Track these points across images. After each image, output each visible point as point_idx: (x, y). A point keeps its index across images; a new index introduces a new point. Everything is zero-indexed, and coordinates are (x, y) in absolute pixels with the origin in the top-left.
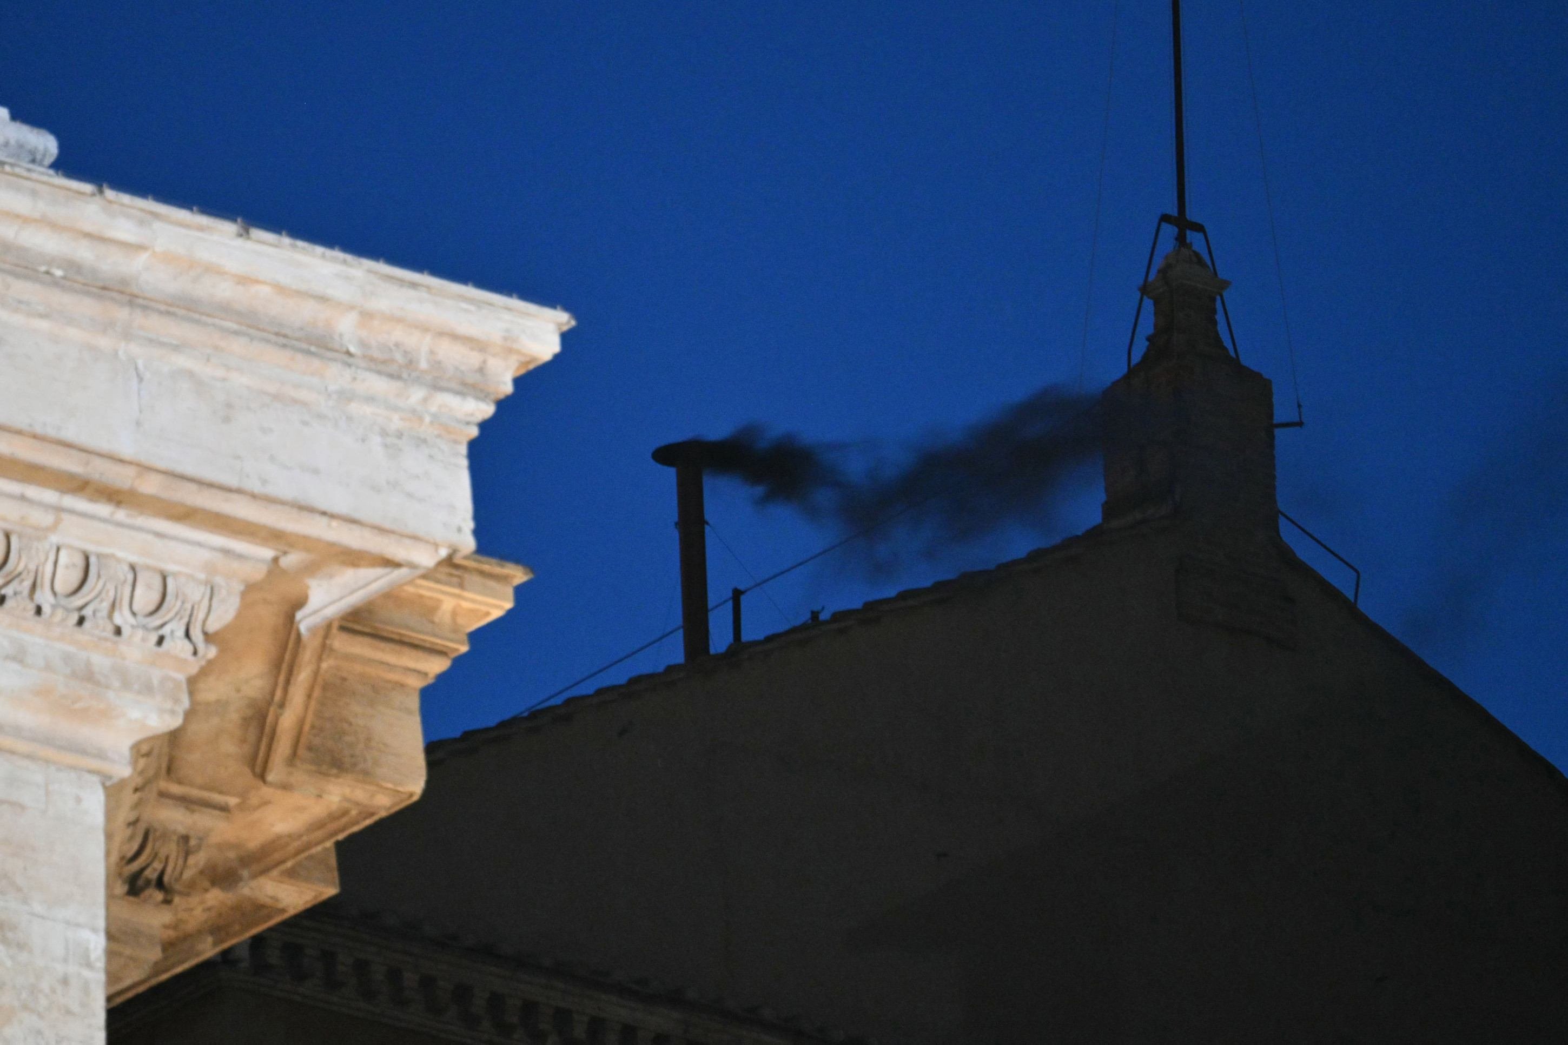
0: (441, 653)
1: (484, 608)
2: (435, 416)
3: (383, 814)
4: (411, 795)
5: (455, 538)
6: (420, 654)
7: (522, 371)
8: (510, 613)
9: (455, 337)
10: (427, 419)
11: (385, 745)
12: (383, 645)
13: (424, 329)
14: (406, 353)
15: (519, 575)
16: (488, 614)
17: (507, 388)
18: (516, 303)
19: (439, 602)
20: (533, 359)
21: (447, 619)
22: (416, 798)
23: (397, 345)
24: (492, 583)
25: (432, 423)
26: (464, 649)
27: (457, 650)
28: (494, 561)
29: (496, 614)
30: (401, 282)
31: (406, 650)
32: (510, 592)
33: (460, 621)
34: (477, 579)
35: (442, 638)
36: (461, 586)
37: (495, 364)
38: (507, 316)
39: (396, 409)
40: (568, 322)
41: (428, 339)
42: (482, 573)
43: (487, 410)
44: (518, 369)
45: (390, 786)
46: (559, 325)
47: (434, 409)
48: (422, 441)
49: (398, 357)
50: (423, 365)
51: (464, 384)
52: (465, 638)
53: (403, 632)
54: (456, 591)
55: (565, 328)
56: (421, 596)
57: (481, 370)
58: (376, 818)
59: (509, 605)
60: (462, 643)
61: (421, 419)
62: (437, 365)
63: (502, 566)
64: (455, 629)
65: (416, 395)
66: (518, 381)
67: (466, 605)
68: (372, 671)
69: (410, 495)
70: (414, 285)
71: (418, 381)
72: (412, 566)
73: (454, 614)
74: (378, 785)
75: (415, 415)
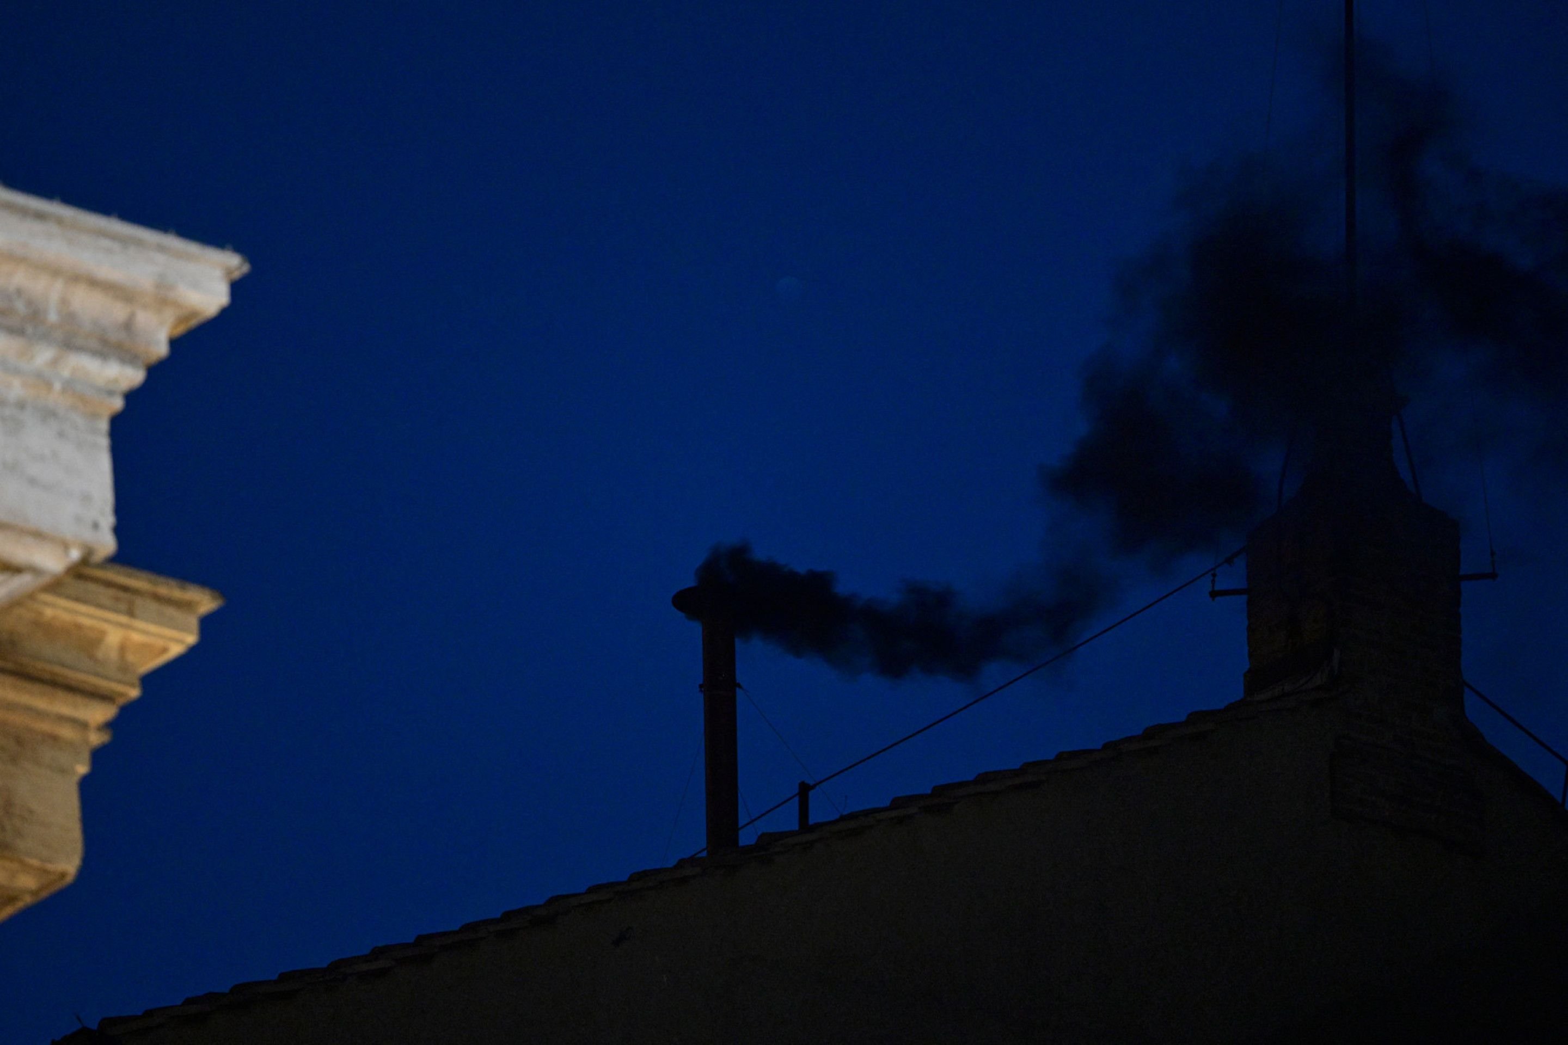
0: (104, 697)
1: (160, 643)
2: (68, 386)
3: (28, 900)
4: (63, 875)
5: (88, 535)
6: (79, 699)
7: (181, 329)
8: (192, 651)
9: (93, 283)
10: (57, 386)
11: (31, 812)
12: (28, 685)
13: (55, 272)
14: (30, 303)
15: (206, 602)
16: (165, 650)
17: (161, 349)
18: (173, 242)
19: (103, 633)
20: (194, 314)
21: (114, 655)
22: (69, 879)
23: (19, 292)
24: (171, 611)
25: (64, 391)
26: (134, 693)
27: (121, 695)
28: (173, 582)
29: (176, 650)
30: (24, 212)
31: (61, 694)
32: (194, 622)
33: (130, 658)
34: (153, 606)
35: (106, 678)
36: (131, 613)
37: (144, 319)
38: (161, 258)
39: (17, 372)
40: (239, 268)
41: (59, 285)
42: (157, 598)
43: (134, 377)
44: (175, 326)
45: (35, 862)
46: (229, 272)
47: (66, 373)
48: (48, 414)
49: (20, 306)
50: (53, 317)
51: (104, 341)
52: (137, 682)
53: (57, 669)
54: (124, 619)
55: (237, 275)
56: (79, 627)
57: (128, 326)
58: (20, 905)
59: (191, 639)
60: (132, 685)
61: (49, 385)
62: (69, 318)
63: (183, 588)
64: (124, 667)
65: (43, 355)
66: (174, 343)
67: (136, 637)
68: (17, 719)
69: (33, 482)
70: (40, 216)
71: (45, 337)
72: (35, 570)
73: (123, 649)
74: (21, 862)
75: (43, 380)
